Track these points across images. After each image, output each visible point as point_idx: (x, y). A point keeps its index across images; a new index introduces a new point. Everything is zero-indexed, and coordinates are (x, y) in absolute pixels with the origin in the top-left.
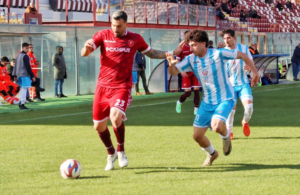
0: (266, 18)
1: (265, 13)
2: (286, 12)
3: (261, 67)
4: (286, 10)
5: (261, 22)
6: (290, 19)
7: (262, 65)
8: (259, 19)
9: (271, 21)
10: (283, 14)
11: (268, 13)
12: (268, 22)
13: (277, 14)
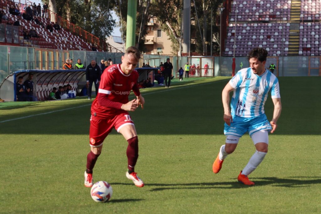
0: (42, 37)
1: (41, 33)
2: (56, 33)
3: (51, 81)
4: (55, 32)
5: (40, 41)
6: (60, 39)
7: (52, 79)
8: (38, 38)
9: (47, 41)
10: (54, 34)
11: (43, 34)
12: (45, 41)
13: (50, 35)
